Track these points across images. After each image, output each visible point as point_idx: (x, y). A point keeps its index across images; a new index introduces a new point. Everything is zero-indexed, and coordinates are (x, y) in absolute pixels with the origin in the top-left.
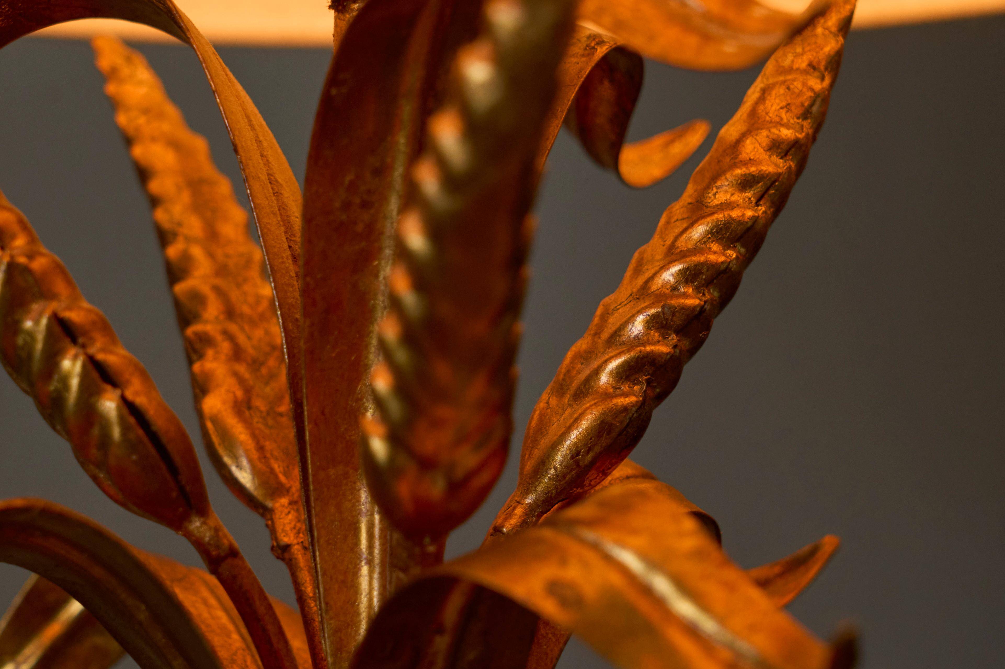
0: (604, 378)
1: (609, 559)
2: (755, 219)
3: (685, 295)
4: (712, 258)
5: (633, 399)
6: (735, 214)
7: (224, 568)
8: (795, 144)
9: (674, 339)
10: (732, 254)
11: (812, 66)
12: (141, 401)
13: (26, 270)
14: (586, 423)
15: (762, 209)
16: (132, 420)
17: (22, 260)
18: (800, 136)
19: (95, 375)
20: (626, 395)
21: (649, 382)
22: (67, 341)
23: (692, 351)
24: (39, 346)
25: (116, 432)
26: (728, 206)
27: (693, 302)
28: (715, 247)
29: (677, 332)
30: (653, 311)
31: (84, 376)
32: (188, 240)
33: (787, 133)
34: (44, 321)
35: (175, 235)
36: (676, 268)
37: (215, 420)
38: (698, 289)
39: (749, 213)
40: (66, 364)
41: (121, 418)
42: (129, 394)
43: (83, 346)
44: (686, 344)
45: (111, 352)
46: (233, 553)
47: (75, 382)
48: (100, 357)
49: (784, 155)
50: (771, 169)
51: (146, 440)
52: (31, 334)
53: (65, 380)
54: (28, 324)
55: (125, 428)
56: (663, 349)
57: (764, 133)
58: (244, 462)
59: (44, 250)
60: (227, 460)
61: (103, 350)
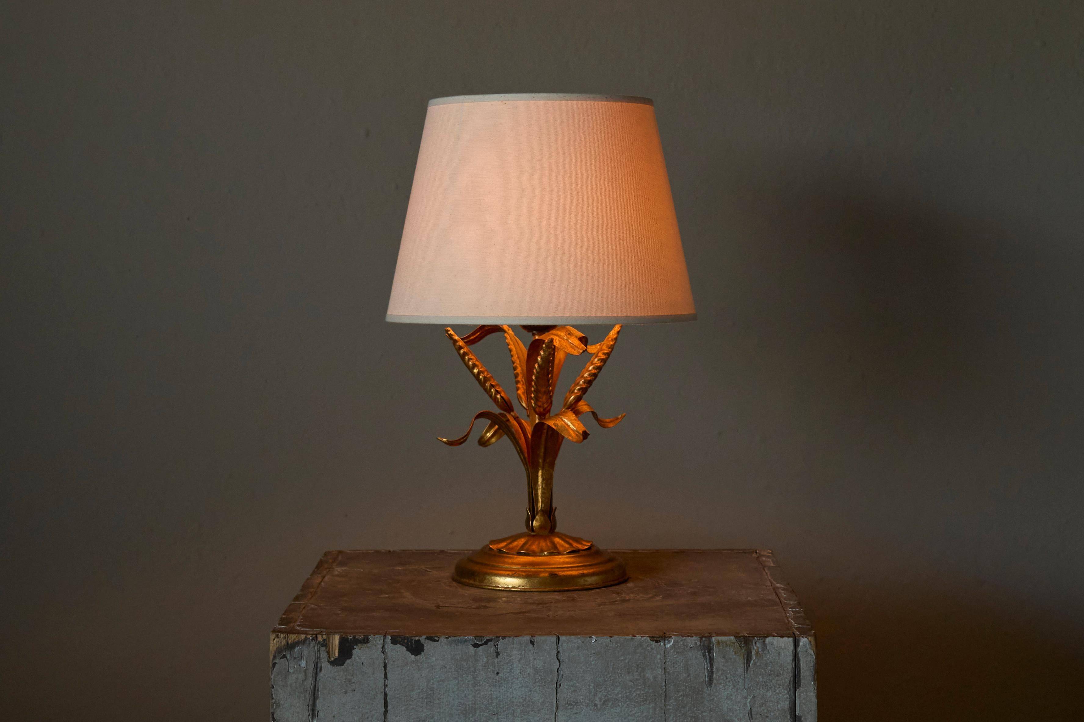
0: (576, 391)
1: (562, 420)
2: (600, 366)
3: (588, 378)
4: (592, 372)
5: (579, 394)
6: (596, 365)
7: (516, 419)
8: (607, 353)
9: (586, 384)
10: (596, 371)
11: (612, 340)
12: (503, 396)
13: (486, 377)
14: (572, 397)
15: (601, 364)
16: (502, 399)
17: (486, 376)
18: (608, 352)
19: (496, 392)
20: (578, 393)
21: (582, 391)
22: (492, 387)
23: (590, 387)
24: (488, 388)
25: (500, 400)
26: (596, 364)
27: (589, 379)
28: (593, 370)
29: (587, 383)
30: (583, 380)
31: (495, 392)
32: (517, 364)
33: (606, 351)
34: (489, 385)
35: (515, 362)
36: (587, 373)
37: (519, 395)
38: (590, 377)
39: (599, 365)
40: (492, 390)
41: (500, 398)
42: (501, 395)
43: (495, 388)
44: (589, 385)
45: (499, 389)
46: (518, 417)
47: (494, 393)
48: (497, 390)
49: (605, 355)
50: (602, 358)
51: (504, 402)
52: (487, 386)
53: (492, 393)
54: (487, 385)
55: (501, 400)
56: (584, 386)
57: (602, 352)
58: (524, 403)
59: (489, 374)
60: (521, 402)
61: (498, 388)
